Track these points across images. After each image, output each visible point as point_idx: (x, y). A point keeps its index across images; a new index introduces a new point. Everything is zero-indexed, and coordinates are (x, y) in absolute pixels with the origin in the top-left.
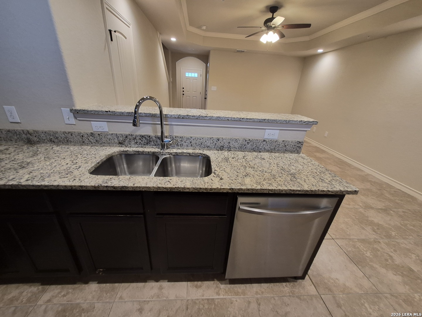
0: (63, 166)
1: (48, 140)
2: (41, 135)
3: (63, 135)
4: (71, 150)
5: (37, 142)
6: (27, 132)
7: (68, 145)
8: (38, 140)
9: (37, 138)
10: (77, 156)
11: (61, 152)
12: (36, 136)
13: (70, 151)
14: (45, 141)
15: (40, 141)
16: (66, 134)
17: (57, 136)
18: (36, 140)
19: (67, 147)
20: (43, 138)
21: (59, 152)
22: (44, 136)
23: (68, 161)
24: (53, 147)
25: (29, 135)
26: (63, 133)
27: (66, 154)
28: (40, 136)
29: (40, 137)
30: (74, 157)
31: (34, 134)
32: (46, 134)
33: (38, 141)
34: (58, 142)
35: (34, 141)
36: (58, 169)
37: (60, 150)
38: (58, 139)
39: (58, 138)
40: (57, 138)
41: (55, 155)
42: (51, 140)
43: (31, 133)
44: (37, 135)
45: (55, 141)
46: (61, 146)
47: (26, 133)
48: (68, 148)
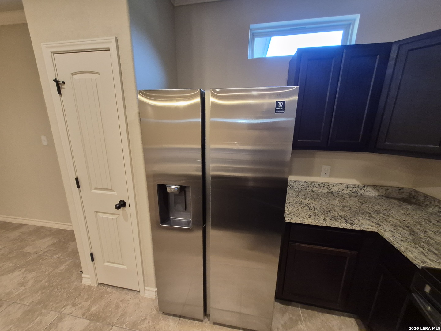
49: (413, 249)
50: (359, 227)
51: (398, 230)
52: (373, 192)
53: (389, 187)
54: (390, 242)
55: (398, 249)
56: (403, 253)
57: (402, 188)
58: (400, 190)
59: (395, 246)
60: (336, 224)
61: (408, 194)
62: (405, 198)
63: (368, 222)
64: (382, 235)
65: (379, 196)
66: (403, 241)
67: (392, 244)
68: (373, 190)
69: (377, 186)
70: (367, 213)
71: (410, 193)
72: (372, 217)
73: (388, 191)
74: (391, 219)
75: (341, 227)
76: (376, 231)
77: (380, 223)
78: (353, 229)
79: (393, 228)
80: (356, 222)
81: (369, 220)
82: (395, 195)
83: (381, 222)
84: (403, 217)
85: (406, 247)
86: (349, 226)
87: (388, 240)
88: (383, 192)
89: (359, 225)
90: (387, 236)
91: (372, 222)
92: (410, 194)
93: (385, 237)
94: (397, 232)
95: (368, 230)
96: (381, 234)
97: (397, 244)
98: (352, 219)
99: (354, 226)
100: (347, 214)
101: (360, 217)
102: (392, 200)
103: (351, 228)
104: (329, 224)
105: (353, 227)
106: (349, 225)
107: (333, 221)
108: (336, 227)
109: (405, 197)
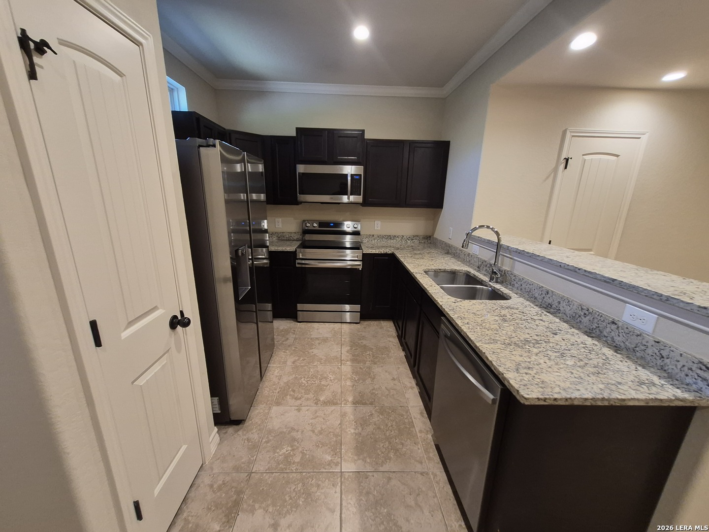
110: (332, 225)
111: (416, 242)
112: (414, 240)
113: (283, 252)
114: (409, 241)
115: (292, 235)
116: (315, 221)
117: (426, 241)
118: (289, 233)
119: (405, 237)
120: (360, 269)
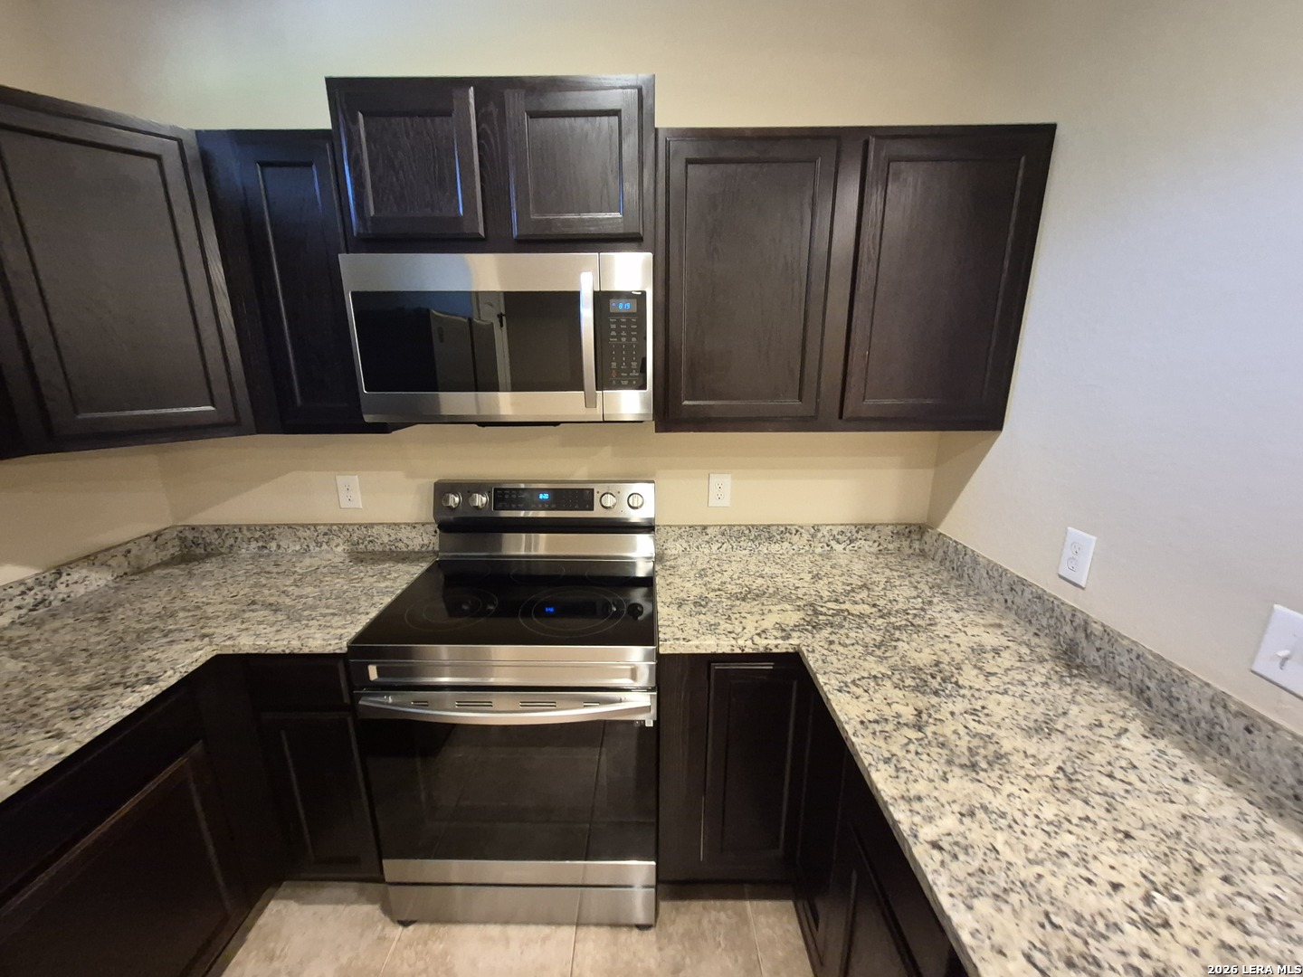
0: (1089, 881)
1: (1134, 683)
2: (1119, 655)
3: (1206, 707)
4: (1195, 803)
5: (1093, 667)
6: (1083, 623)
7: (1200, 755)
8: (1099, 662)
9: (1100, 657)
10: (1198, 870)
11: (1138, 784)
12: (1098, 650)
13: (1184, 809)
14: (1118, 681)
15: (1103, 668)
16: (1220, 710)
17: (1176, 695)
18: (1094, 660)
19: (1187, 768)
20: (1120, 669)
21: (1132, 777)
22: (1126, 664)
23: (1131, 867)
24: (1126, 730)
25: (1083, 635)
26: (1212, 700)
27: (1149, 814)
28: (1113, 658)
29: (1111, 659)
30: (1179, 867)
31: (1099, 641)
32: (1138, 663)
33: (1097, 667)
34: (1166, 713)
35: (1084, 659)
36: (1058, 885)
37: (1144, 763)
38: (1171, 704)
39: (1175, 703)
40: (1171, 699)
41: (1106, 781)
42: (1142, 691)
43: (1091, 633)
44: (1107, 647)
45: (1154, 703)
46: (1161, 744)
47: (1079, 625)
48: (1186, 780)
49: (306, 631)
50: (175, 673)
51: (248, 620)
52: (93, 576)
53: (128, 542)
54: (263, 652)
55: (287, 652)
56: (301, 649)
57: (159, 534)
58: (156, 539)
59: (279, 650)
60: (108, 716)
61: (177, 542)
62: (176, 554)
63: (176, 647)
64: (237, 651)
65: (118, 580)
66: (278, 631)
67: (269, 652)
68: (91, 570)
69: (95, 555)
70: (147, 631)
71: (180, 538)
72: (170, 631)
73: (131, 556)
74: (210, 610)
75: (128, 712)
76: (215, 653)
77: (203, 631)
78: (165, 689)
79: (237, 622)
80: (151, 667)
81: (173, 641)
82: (152, 557)
83: (202, 628)
84: (224, 591)
85: (295, 636)
86: (149, 692)
87: (256, 652)
88: (119, 562)
89: (172, 669)
90: (247, 643)
91: (187, 640)
92: (183, 540)
93: (246, 650)
94: (253, 625)
95: (199, 664)
96: (231, 652)
97: (279, 643)
98: (134, 670)
99: (162, 680)
100: (103, 671)
101: (144, 651)
102: (157, 572)
103: (158, 691)
104: (85, 734)
105: (161, 684)
106: (147, 687)
107: (87, 715)
108: (113, 722)
109: (176, 551)
110: (546, 496)
111: (867, 546)
112: (857, 544)
113: (292, 656)
114: (839, 548)
115: (404, 533)
116: (479, 487)
117: (906, 544)
118: (389, 525)
119: (824, 531)
120: (650, 724)
